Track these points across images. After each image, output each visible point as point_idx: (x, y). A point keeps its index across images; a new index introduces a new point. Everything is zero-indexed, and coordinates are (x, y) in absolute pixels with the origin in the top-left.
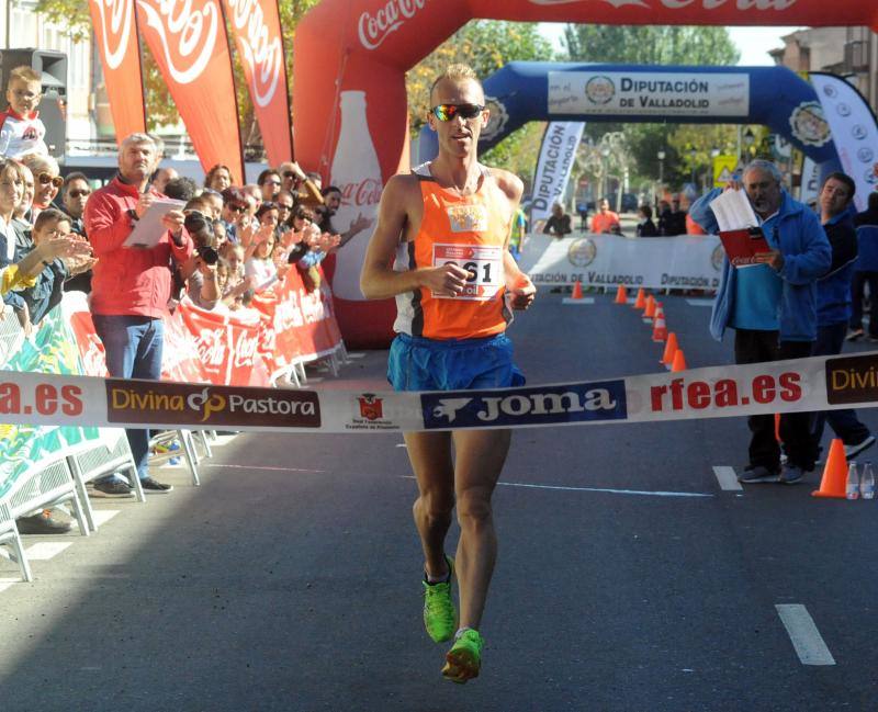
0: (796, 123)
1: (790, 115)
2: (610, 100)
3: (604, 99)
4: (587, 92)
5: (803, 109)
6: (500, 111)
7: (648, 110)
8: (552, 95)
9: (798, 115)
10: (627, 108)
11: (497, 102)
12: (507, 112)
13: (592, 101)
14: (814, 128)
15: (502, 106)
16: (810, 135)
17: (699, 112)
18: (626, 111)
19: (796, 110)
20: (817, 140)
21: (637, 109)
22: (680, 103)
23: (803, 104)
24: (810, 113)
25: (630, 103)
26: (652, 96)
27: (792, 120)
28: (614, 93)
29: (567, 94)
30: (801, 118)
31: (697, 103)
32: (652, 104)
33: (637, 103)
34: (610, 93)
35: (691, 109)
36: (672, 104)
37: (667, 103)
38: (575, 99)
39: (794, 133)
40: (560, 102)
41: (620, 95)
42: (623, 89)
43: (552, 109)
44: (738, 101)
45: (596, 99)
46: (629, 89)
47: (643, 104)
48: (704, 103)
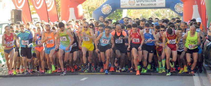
0: (176, 8)
1: (175, 6)
2: (134, 4)
3: (133, 4)
4: (129, 3)
5: (177, 5)
6: (110, 8)
7: (143, 6)
8: (121, 4)
9: (176, 6)
10: (138, 6)
11: (109, 6)
12: (112, 8)
13: (130, 5)
14: (180, 9)
15: (110, 6)
16: (179, 10)
17: (154, 6)
18: (138, 7)
19: (176, 5)
20: (181, 12)
21: (140, 6)
22: (150, 5)
23: (177, 4)
24: (179, 6)
25: (139, 5)
26: (144, 3)
27: (175, 7)
28: (135, 3)
29: (125, 3)
30: (177, 7)
31: (153, 4)
32: (143, 5)
33: (140, 5)
34: (134, 3)
35: (152, 6)
36: (148, 5)
37: (147, 4)
38: (126, 4)
39: (176, 10)
40: (123, 5)
41: (136, 3)
42: (137, 2)
43: (121, 7)
44: (163, 4)
45: (131, 4)
46: (138, 2)
47: (142, 5)
48: (155, 4)
